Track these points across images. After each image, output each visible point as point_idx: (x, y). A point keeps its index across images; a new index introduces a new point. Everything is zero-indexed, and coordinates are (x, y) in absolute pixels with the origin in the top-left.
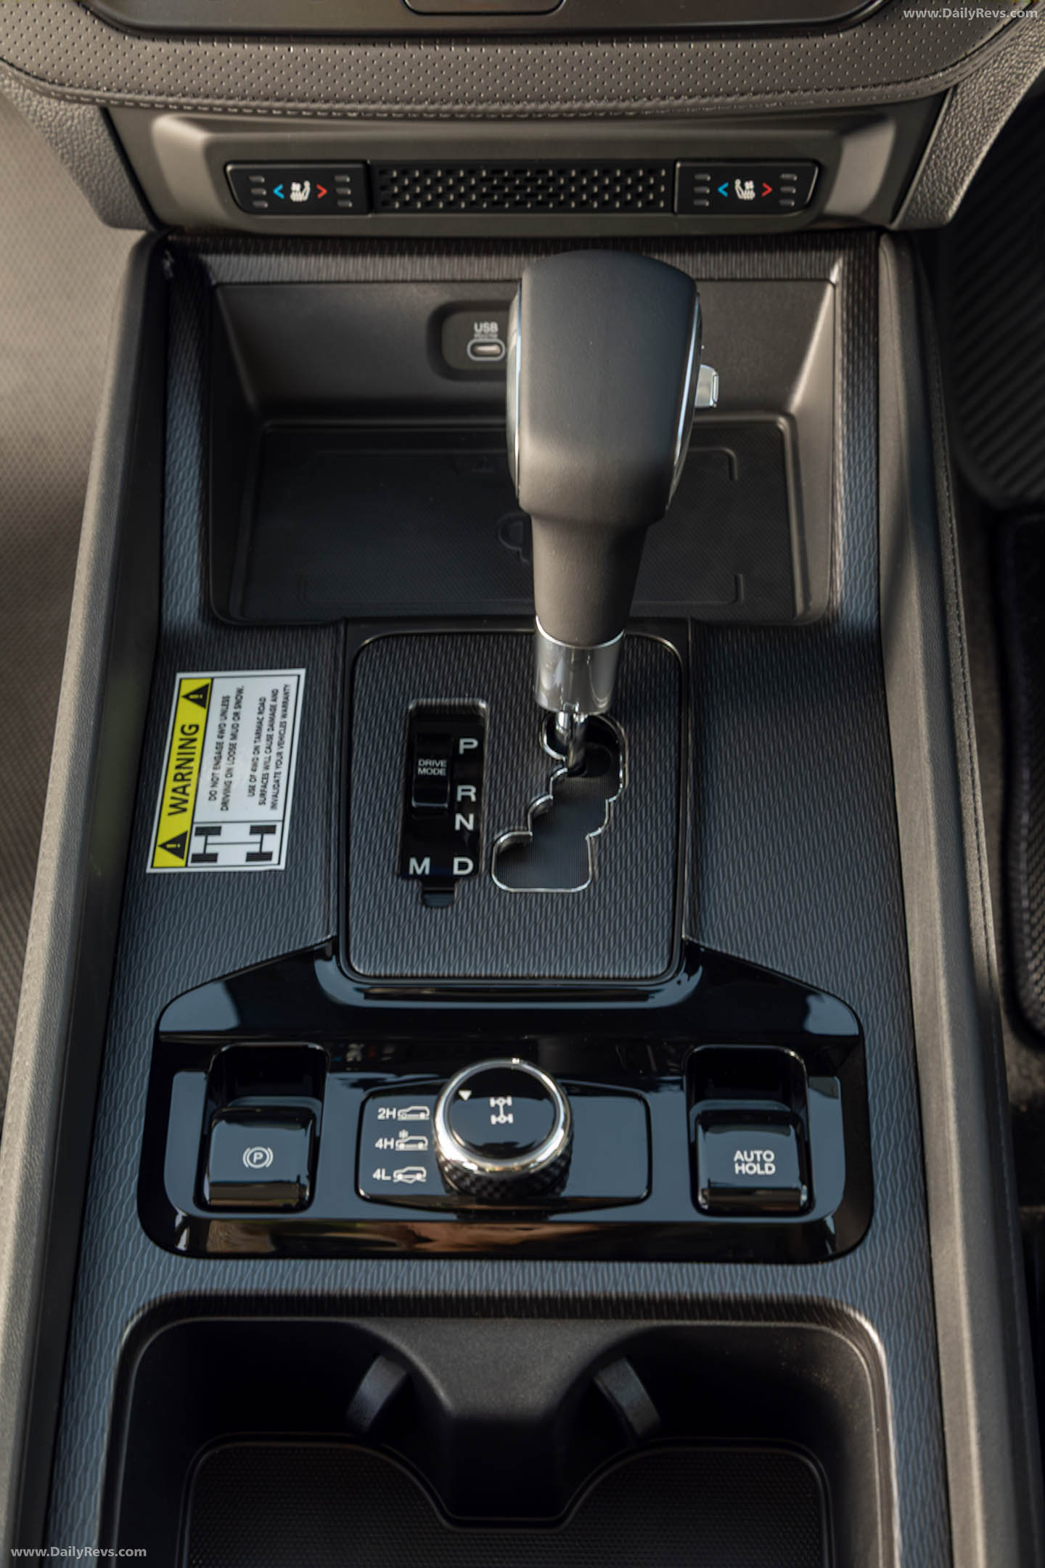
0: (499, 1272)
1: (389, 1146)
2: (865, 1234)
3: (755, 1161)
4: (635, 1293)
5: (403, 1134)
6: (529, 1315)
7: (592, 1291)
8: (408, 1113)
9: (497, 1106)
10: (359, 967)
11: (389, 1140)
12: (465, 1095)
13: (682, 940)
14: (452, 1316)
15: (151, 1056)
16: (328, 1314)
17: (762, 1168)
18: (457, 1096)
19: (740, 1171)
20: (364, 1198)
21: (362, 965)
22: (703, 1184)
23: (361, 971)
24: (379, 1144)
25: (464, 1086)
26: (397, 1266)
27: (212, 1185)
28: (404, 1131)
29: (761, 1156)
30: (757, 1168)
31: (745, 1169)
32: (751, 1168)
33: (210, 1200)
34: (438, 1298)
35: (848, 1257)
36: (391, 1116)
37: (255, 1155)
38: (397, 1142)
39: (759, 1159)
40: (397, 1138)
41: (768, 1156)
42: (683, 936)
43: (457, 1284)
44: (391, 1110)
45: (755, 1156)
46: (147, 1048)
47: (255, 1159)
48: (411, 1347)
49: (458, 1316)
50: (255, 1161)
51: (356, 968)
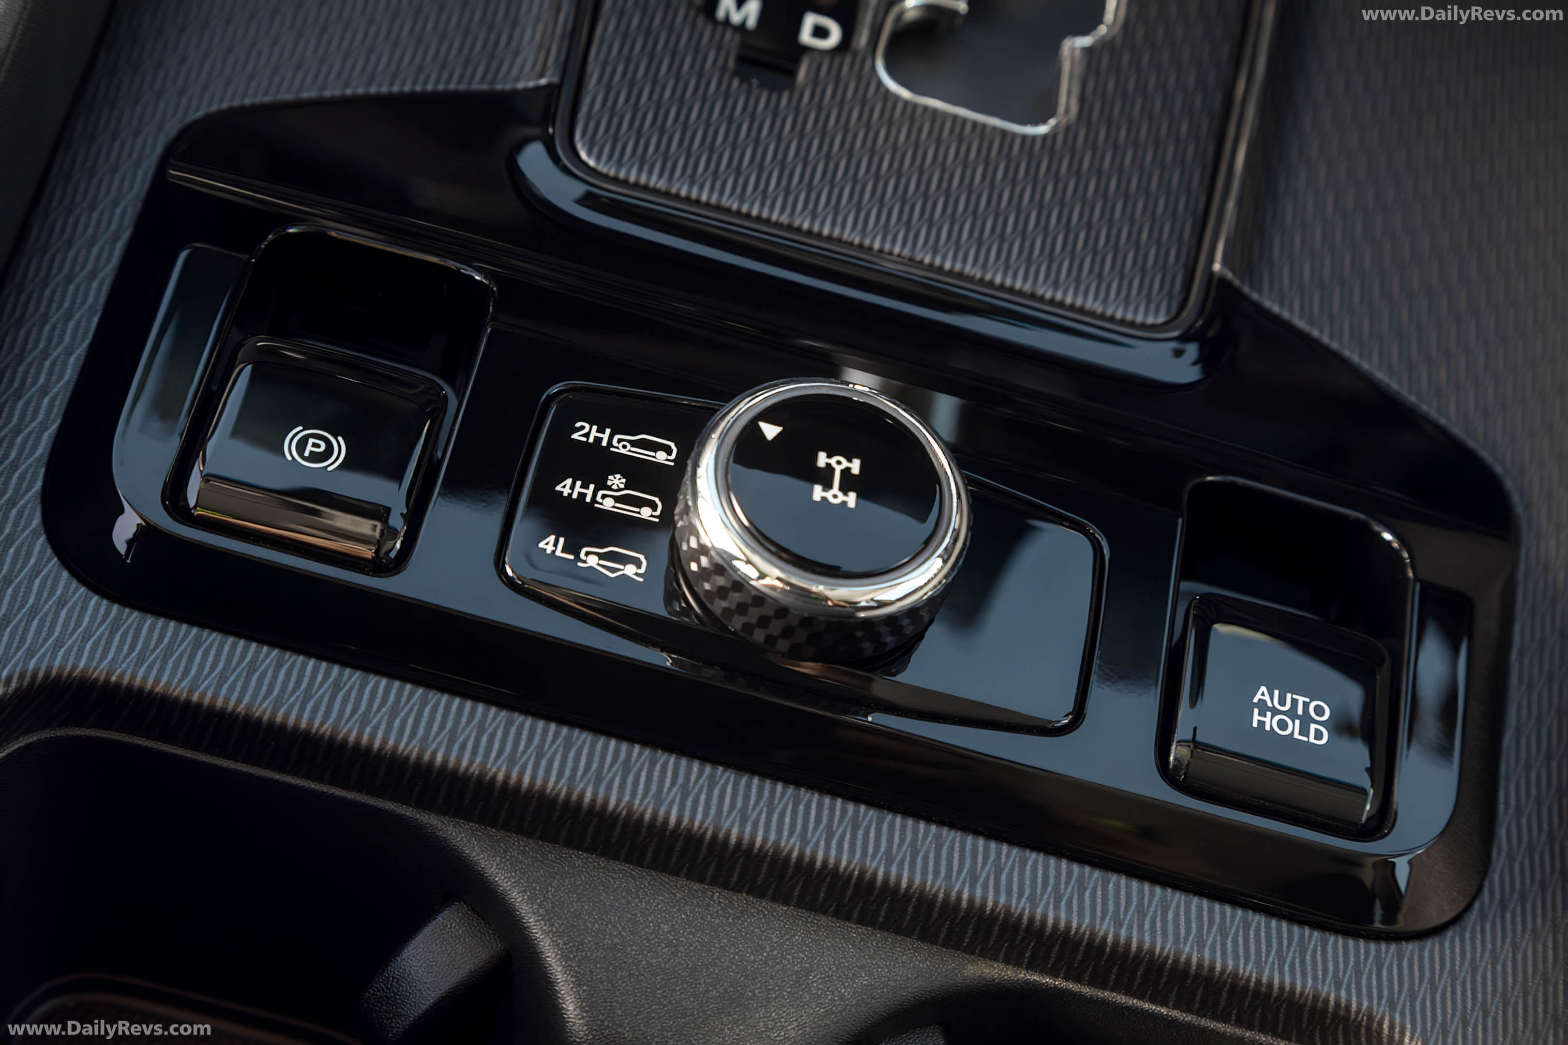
0: (747, 798)
1: (582, 496)
2: (1468, 907)
3: (1292, 713)
4: (1008, 907)
5: (616, 481)
6: (782, 897)
7: (924, 883)
8: (633, 444)
9: (829, 468)
10: (589, 154)
11: (585, 486)
12: (770, 431)
13: (1211, 274)
14: (628, 860)
15: (139, 205)
16: (380, 794)
17: (1304, 731)
18: (751, 432)
19: (1261, 724)
20: (510, 583)
21: (596, 150)
22: (1182, 731)
23: (592, 163)
24: (565, 488)
25: (769, 414)
26: (545, 731)
27: (207, 478)
28: (618, 476)
29: (1306, 705)
30: (1294, 728)
31: (1270, 722)
32: (1282, 725)
33: (195, 507)
34: (614, 817)
35: (1429, 943)
36: (598, 440)
37: (311, 441)
38: (601, 493)
39: (1300, 712)
40: (602, 485)
41: (1319, 711)
42: (1217, 267)
43: (658, 799)
44: (601, 430)
45: (1294, 702)
46: (136, 189)
47: (309, 448)
48: (532, 900)
49: (639, 863)
50: (307, 454)
51: (583, 155)
